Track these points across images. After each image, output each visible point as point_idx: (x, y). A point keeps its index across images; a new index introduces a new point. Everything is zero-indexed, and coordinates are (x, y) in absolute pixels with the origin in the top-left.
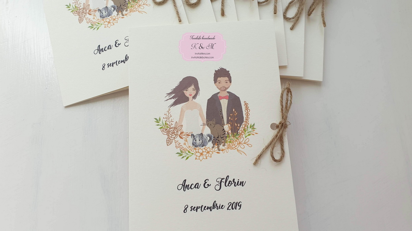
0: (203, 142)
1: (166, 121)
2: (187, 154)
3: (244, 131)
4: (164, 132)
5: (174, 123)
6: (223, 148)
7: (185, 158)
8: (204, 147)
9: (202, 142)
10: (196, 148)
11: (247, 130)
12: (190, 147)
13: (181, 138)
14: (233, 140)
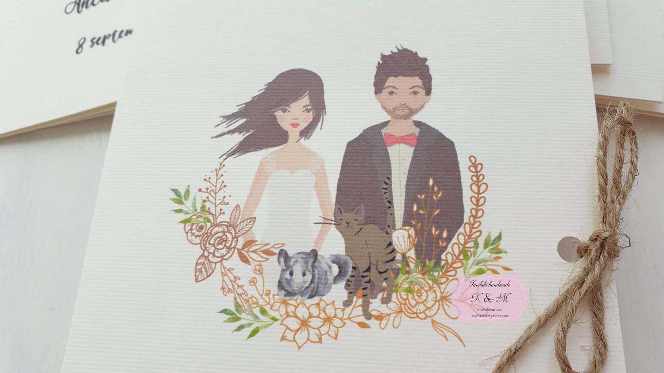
0: (316, 281)
1: (205, 201)
2: (257, 317)
3: (461, 257)
4: (193, 234)
5: (228, 210)
6: (384, 309)
7: (248, 331)
8: (316, 299)
9: (312, 282)
10: (288, 298)
11: (475, 253)
12: (268, 294)
13: (245, 259)
14: (418, 283)
